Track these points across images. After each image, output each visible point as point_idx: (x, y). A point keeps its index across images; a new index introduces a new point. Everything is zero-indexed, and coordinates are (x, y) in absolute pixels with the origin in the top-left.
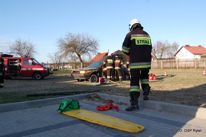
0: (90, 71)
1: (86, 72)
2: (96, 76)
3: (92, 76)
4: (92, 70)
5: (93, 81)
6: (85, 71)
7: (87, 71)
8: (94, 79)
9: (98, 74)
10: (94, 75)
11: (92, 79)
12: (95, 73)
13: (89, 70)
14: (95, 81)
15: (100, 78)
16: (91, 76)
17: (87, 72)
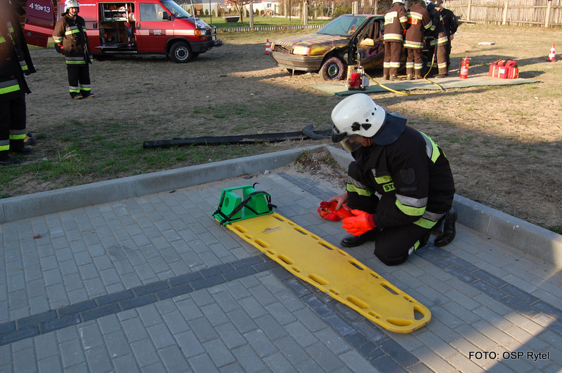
0: (323, 49)
1: (310, 50)
2: (340, 62)
3: (329, 61)
4: (328, 43)
5: (329, 76)
6: (309, 46)
7: (313, 47)
8: (332, 70)
9: (346, 56)
10: (335, 59)
11: (326, 70)
12: (336, 53)
13: (320, 45)
14: (335, 76)
15: (349, 67)
16: (326, 63)
17: (313, 52)
